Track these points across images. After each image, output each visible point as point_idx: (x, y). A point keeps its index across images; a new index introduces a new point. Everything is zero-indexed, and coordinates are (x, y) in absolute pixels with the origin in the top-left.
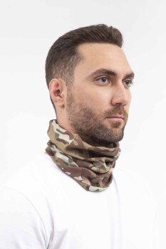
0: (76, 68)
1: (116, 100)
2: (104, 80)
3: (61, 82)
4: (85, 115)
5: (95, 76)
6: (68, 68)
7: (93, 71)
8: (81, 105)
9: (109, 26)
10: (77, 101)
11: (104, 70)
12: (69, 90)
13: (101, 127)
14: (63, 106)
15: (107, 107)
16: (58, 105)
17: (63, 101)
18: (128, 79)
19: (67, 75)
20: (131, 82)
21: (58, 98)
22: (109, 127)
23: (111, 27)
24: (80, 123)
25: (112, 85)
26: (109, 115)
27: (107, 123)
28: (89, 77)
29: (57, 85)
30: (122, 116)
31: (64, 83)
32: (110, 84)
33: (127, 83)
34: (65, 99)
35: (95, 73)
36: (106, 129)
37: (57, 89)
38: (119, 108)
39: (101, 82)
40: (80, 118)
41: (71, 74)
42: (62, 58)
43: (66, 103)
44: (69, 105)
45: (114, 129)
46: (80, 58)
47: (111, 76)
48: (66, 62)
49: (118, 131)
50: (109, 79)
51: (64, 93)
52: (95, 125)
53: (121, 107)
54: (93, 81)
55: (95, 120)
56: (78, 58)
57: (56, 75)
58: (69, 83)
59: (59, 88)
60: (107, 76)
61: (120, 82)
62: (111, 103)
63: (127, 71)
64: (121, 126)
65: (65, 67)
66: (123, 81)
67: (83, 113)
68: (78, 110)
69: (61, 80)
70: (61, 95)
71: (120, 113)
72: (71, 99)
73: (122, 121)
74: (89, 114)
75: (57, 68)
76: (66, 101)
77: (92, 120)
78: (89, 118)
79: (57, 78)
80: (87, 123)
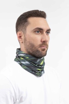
0: (27, 27)
1: (43, 40)
2: (38, 32)
4: (31, 46)
5: (35, 30)
6: (24, 27)
8: (29, 42)
9: (40, 10)
10: (28, 40)
11: (38, 28)
12: (24, 36)
13: (37, 51)
14: (22, 42)
15: (40, 43)
16: (21, 42)
18: (48, 31)
20: (49, 33)
21: (20, 39)
22: (41, 51)
24: (29, 49)
25: (42, 34)
26: (41, 46)
27: (40, 49)
28: (32, 31)
29: (20, 34)
30: (46, 46)
31: (23, 33)
33: (48, 33)
35: (35, 29)
38: (44, 43)
39: (37, 33)
40: (29, 47)
41: (25, 30)
42: (22, 23)
44: (25, 42)
45: (42, 52)
46: (29, 23)
47: (41, 30)
48: (23, 25)
49: (44, 52)
50: (40, 32)
51: (23, 37)
52: (35, 50)
53: (45, 43)
55: (35, 48)
58: (25, 33)
59: (21, 35)
60: (39, 31)
61: (45, 33)
62: (41, 41)
63: (48, 28)
64: (46, 50)
65: (23, 27)
66: (46, 32)
67: (30, 45)
68: (28, 44)
69: (21, 32)
71: (45, 45)
72: (25, 40)
73: (46, 48)
75: (20, 27)
76: (23, 40)
77: (34, 48)
78: (32, 47)
79: (20, 31)
80: (32, 49)
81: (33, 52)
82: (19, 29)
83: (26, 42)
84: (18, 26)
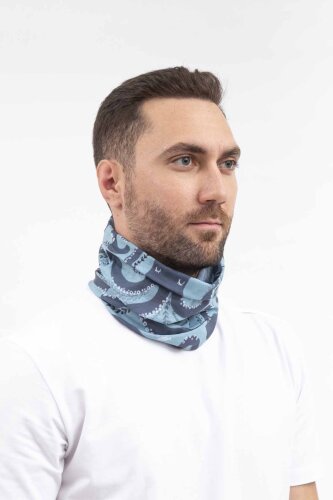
0: (139, 142)
1: (206, 196)
2: (186, 162)
3: (115, 164)
4: (153, 222)
5: (170, 155)
6: (125, 142)
7: (166, 147)
8: (146, 203)
10: (141, 198)
11: (184, 145)
12: (128, 179)
13: (182, 240)
14: (120, 206)
15: (190, 206)
17: (119, 197)
18: (229, 158)
19: (124, 154)
20: (235, 163)
21: (111, 192)
22: (195, 240)
23: (197, 71)
24: (147, 235)
25: (201, 168)
26: (193, 220)
27: (192, 234)
28: (160, 157)
29: (109, 171)
30: (218, 220)
31: (120, 167)
32: (196, 168)
33: (229, 164)
34: (122, 194)
35: (169, 150)
36: (190, 244)
37: (109, 177)
38: (212, 209)
39: (180, 164)
40: (147, 226)
41: (131, 152)
42: (115, 126)
43: (123, 201)
44: (129, 205)
45: (204, 244)
46: (144, 125)
47: (196, 154)
48: (123, 131)
49: (212, 247)
50: (194, 159)
51: (120, 184)
52: (171, 238)
53: (216, 207)
54: (167, 164)
55: (171, 229)
56: (141, 125)
57: (108, 154)
58: (128, 167)
59: (112, 175)
60: (191, 156)
61: (213, 165)
62: (198, 199)
63: (227, 145)
64: (219, 238)
65: (121, 140)
66: (219, 162)
67: (150, 218)
68: (142, 213)
69: (114, 161)
70: (116, 187)
71: (214, 217)
72: (131, 194)
73: (219, 229)
74: (160, 218)
75: (109, 142)
76: (123, 198)
77: (165, 229)
78: (160, 225)
79: (109, 159)
80: (158, 233)
81: (165, 245)
82: (104, 148)
83: (134, 204)
84: (103, 137)
